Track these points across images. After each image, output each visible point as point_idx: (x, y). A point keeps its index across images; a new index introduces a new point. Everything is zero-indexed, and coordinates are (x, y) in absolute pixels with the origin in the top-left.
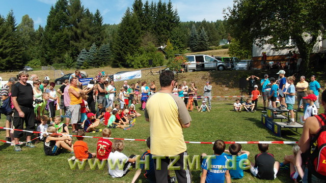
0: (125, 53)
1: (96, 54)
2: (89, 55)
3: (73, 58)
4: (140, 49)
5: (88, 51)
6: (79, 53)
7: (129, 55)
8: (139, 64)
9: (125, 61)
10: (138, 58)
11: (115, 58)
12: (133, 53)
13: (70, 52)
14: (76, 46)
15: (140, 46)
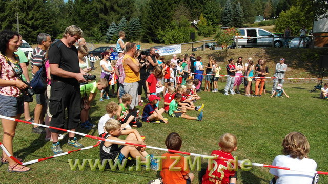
0: (156, 28)
1: (126, 28)
2: (118, 29)
3: (102, 32)
4: (172, 23)
5: (117, 25)
6: (108, 27)
7: (160, 30)
8: (170, 40)
9: (155, 36)
10: (170, 33)
11: (145, 33)
12: (165, 27)
13: (99, 25)
14: (105, 20)
15: (172, 19)
